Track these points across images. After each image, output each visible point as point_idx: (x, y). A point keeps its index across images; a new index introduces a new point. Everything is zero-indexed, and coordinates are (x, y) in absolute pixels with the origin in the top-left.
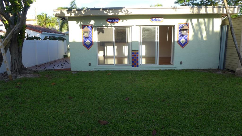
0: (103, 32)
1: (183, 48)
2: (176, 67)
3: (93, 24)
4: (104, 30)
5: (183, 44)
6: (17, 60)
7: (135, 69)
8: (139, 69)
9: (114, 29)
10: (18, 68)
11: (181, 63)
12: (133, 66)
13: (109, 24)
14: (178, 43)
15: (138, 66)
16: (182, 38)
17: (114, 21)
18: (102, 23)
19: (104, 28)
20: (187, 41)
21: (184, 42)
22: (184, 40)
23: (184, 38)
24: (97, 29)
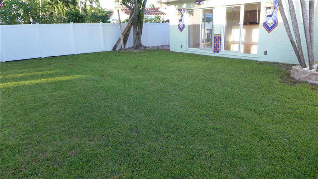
0: (193, 15)
1: (269, 33)
2: (259, 58)
3: (185, 8)
4: (193, 12)
5: (270, 27)
6: (136, 39)
7: (216, 54)
8: (220, 56)
9: (201, 11)
10: (136, 45)
11: (266, 53)
12: (214, 52)
13: (196, 7)
14: (263, 26)
15: (218, 52)
16: (269, 19)
17: (200, 3)
18: (191, 6)
19: (193, 11)
20: (276, 23)
21: (272, 25)
22: (272, 22)
23: (273, 19)
24: (188, 12)
